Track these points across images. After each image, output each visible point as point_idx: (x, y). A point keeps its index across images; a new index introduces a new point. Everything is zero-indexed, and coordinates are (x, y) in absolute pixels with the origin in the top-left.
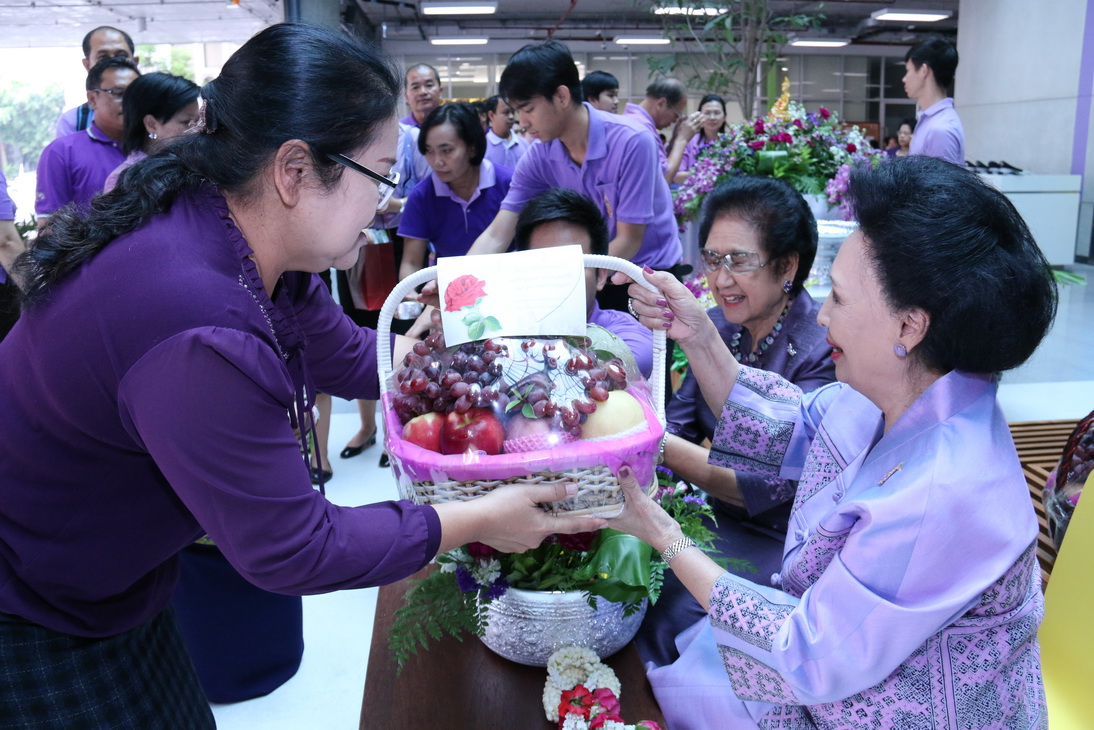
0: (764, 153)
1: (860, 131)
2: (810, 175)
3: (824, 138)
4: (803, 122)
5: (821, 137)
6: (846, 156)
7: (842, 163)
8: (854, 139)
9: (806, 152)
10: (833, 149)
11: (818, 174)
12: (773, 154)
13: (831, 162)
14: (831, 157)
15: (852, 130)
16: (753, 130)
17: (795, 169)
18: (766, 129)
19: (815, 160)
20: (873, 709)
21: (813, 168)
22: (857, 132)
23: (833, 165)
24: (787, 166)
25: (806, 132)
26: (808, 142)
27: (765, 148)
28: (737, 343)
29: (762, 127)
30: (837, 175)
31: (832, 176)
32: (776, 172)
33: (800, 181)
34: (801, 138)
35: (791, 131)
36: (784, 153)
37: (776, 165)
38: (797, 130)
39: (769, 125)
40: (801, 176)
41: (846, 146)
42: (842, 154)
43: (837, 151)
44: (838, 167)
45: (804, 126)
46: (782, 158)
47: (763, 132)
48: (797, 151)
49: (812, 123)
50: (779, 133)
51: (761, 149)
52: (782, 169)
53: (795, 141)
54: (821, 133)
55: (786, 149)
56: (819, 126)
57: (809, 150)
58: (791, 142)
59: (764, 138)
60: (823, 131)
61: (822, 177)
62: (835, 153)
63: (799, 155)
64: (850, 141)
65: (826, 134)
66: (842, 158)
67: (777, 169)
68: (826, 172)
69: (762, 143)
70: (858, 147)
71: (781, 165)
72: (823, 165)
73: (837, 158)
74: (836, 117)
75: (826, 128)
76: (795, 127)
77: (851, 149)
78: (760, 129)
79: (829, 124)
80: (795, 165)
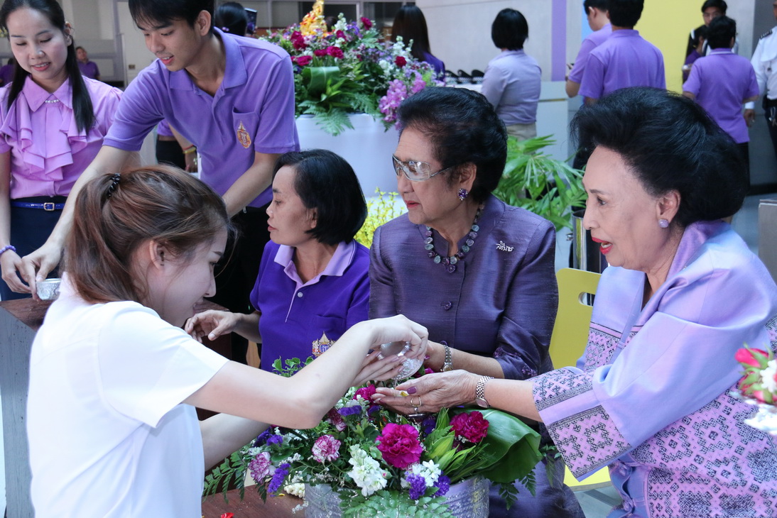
0: (313, 70)
1: (406, 42)
2: (360, 92)
3: (370, 51)
4: (345, 34)
5: (367, 49)
6: (395, 69)
7: (393, 79)
8: (398, 51)
9: (355, 67)
10: (383, 63)
11: (368, 91)
12: (324, 70)
13: (382, 77)
14: (381, 71)
15: (396, 42)
16: (290, 44)
17: (347, 86)
18: (307, 42)
19: (366, 75)
20: (732, 464)
21: (363, 84)
22: (401, 43)
23: (382, 81)
24: (340, 83)
25: (352, 44)
26: (358, 56)
27: (311, 62)
28: (432, 246)
29: (303, 40)
30: (388, 91)
31: (383, 92)
32: (329, 90)
33: (354, 99)
34: (351, 50)
35: (338, 43)
36: (336, 69)
37: (329, 82)
38: (343, 43)
39: (310, 37)
40: (354, 92)
41: (394, 59)
42: (391, 67)
43: (386, 65)
44: (389, 82)
45: (348, 39)
46: (335, 74)
47: (305, 46)
48: (350, 66)
49: (356, 34)
50: (323, 46)
51: (307, 65)
52: (335, 86)
53: (346, 56)
54: (367, 46)
55: (334, 65)
56: (363, 38)
57: (360, 65)
58: (341, 56)
59: (308, 52)
60: (369, 43)
61: (374, 94)
62: (383, 67)
63: (351, 70)
64: (395, 53)
65: (373, 46)
66: (391, 71)
67: (331, 85)
68: (376, 88)
69: (309, 58)
70: (407, 60)
71: (334, 83)
72: (373, 80)
73: (387, 72)
74: (375, 27)
75: (371, 40)
76: (341, 40)
77: (400, 62)
78: (299, 42)
79: (370, 35)
80: (348, 81)
